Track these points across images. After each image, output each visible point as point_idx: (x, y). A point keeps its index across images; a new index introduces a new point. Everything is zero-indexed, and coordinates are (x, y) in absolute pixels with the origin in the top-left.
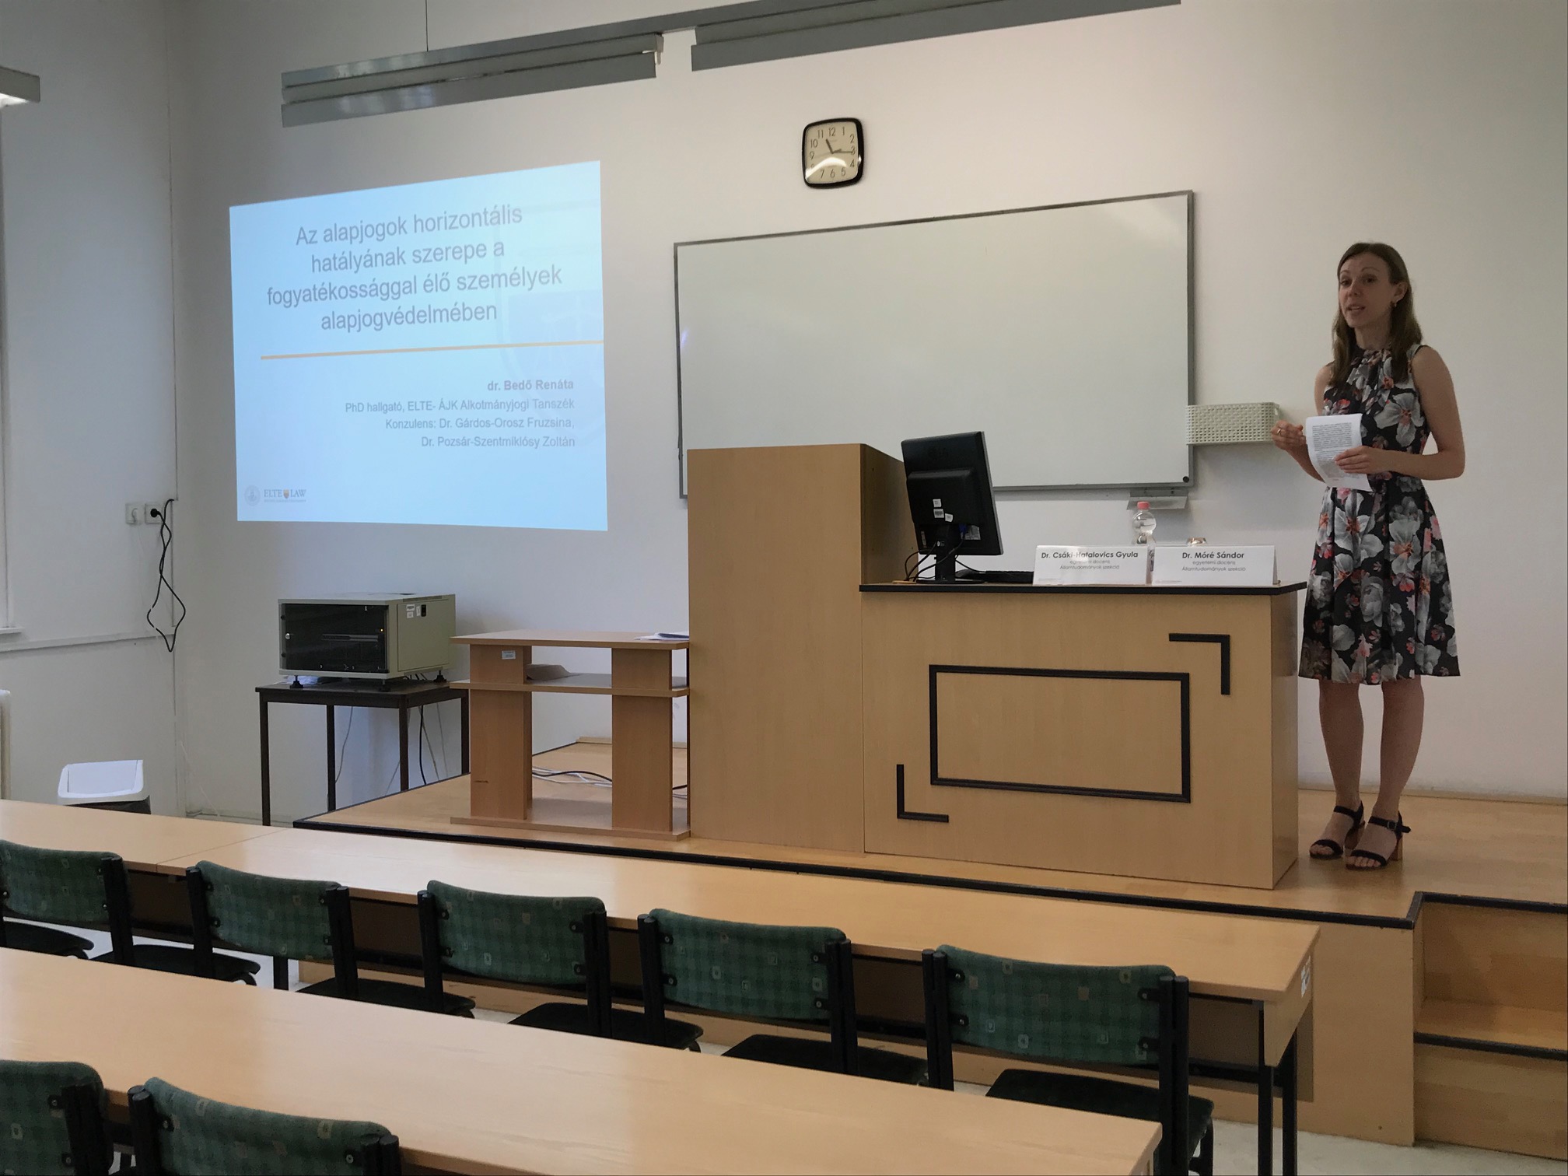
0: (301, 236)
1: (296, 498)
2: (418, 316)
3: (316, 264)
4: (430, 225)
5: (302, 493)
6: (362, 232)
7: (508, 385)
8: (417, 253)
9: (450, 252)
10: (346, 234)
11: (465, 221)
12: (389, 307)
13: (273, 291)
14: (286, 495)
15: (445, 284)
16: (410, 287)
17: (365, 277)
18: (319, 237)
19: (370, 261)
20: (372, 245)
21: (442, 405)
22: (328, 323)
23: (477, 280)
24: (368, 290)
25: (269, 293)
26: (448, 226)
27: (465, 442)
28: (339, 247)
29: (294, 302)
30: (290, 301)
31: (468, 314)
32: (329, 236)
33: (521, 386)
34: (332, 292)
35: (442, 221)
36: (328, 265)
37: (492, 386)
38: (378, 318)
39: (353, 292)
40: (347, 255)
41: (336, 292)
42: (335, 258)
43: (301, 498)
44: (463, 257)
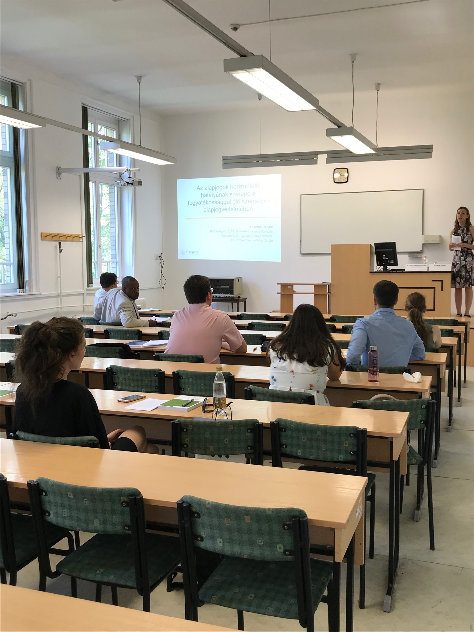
0: (198, 188)
1: (196, 253)
2: (231, 209)
3: (202, 195)
4: (235, 187)
5: (197, 252)
6: (216, 188)
7: (255, 227)
8: (231, 194)
9: (240, 194)
10: (211, 188)
11: (244, 187)
12: (223, 207)
13: (190, 202)
14: (193, 253)
15: (239, 202)
16: (229, 202)
17: (216, 199)
18: (203, 188)
19: (218, 195)
20: (219, 191)
21: (237, 231)
22: (205, 210)
23: (247, 201)
24: (217, 202)
25: (189, 202)
26: (240, 188)
27: (243, 240)
28: (209, 191)
29: (196, 204)
30: (195, 204)
31: (245, 209)
32: (206, 188)
33: (259, 227)
34: (207, 203)
35: (238, 186)
36: (206, 196)
37: (251, 227)
38: (220, 210)
39: (212, 203)
40: (211, 194)
41: (208, 203)
42: (208, 194)
43: (197, 253)
44: (244, 196)
